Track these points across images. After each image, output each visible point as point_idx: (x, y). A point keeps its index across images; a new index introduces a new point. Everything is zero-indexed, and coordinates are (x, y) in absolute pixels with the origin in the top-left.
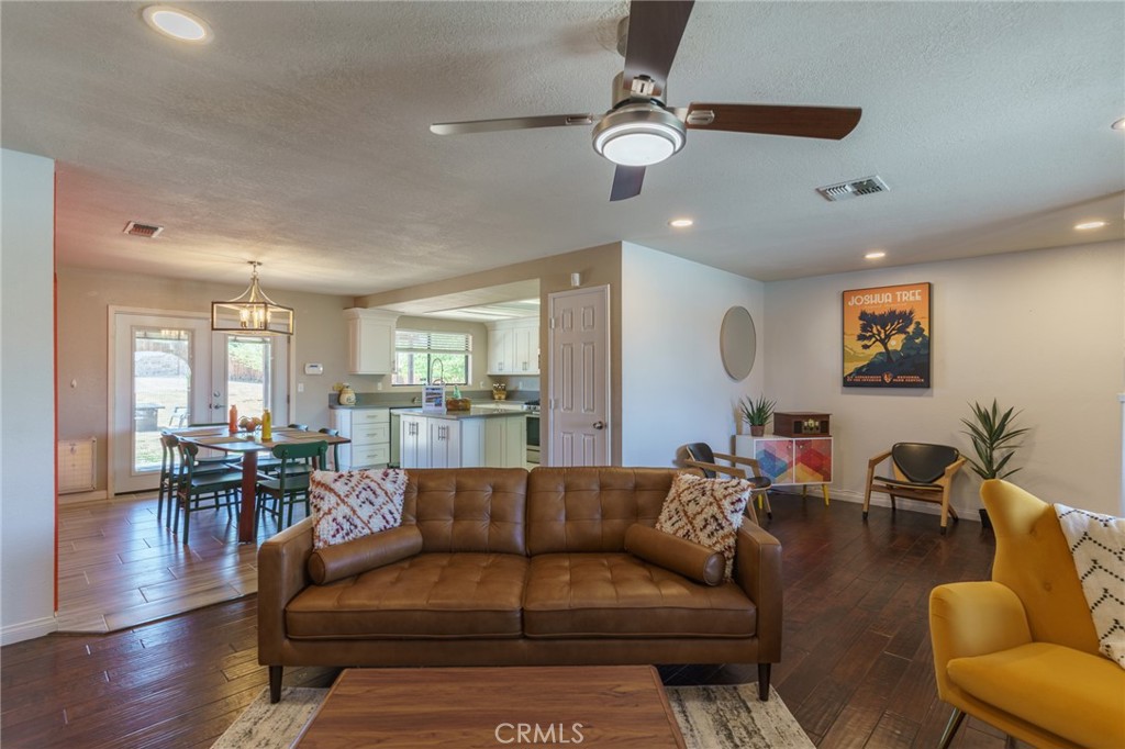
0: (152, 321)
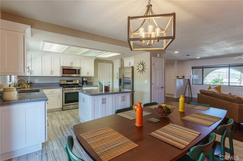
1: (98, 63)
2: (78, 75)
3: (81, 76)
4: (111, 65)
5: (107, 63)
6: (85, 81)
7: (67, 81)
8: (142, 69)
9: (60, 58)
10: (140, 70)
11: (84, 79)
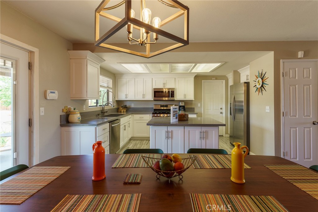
1: (203, 81)
2: (172, 99)
3: (176, 99)
4: (224, 81)
5: (216, 80)
6: (182, 106)
7: (161, 106)
8: (261, 85)
9: (152, 79)
10: (258, 87)
11: (180, 103)
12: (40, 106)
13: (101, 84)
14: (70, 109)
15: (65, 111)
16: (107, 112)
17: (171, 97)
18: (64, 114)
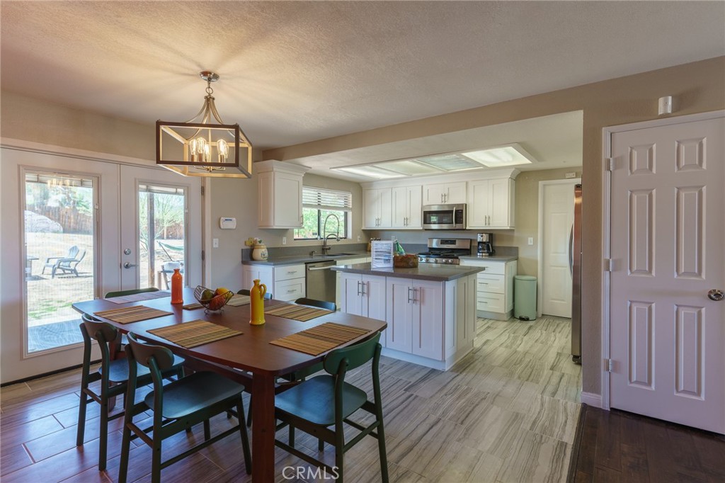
0: (48, 161)
1: (540, 182)
2: (458, 226)
3: (468, 228)
6: (484, 243)
7: (443, 242)
9: (422, 187)
11: (479, 236)
12: (213, 237)
13: (305, 201)
14: (256, 240)
15: (248, 243)
16: (329, 249)
17: (456, 223)
18: (248, 247)
